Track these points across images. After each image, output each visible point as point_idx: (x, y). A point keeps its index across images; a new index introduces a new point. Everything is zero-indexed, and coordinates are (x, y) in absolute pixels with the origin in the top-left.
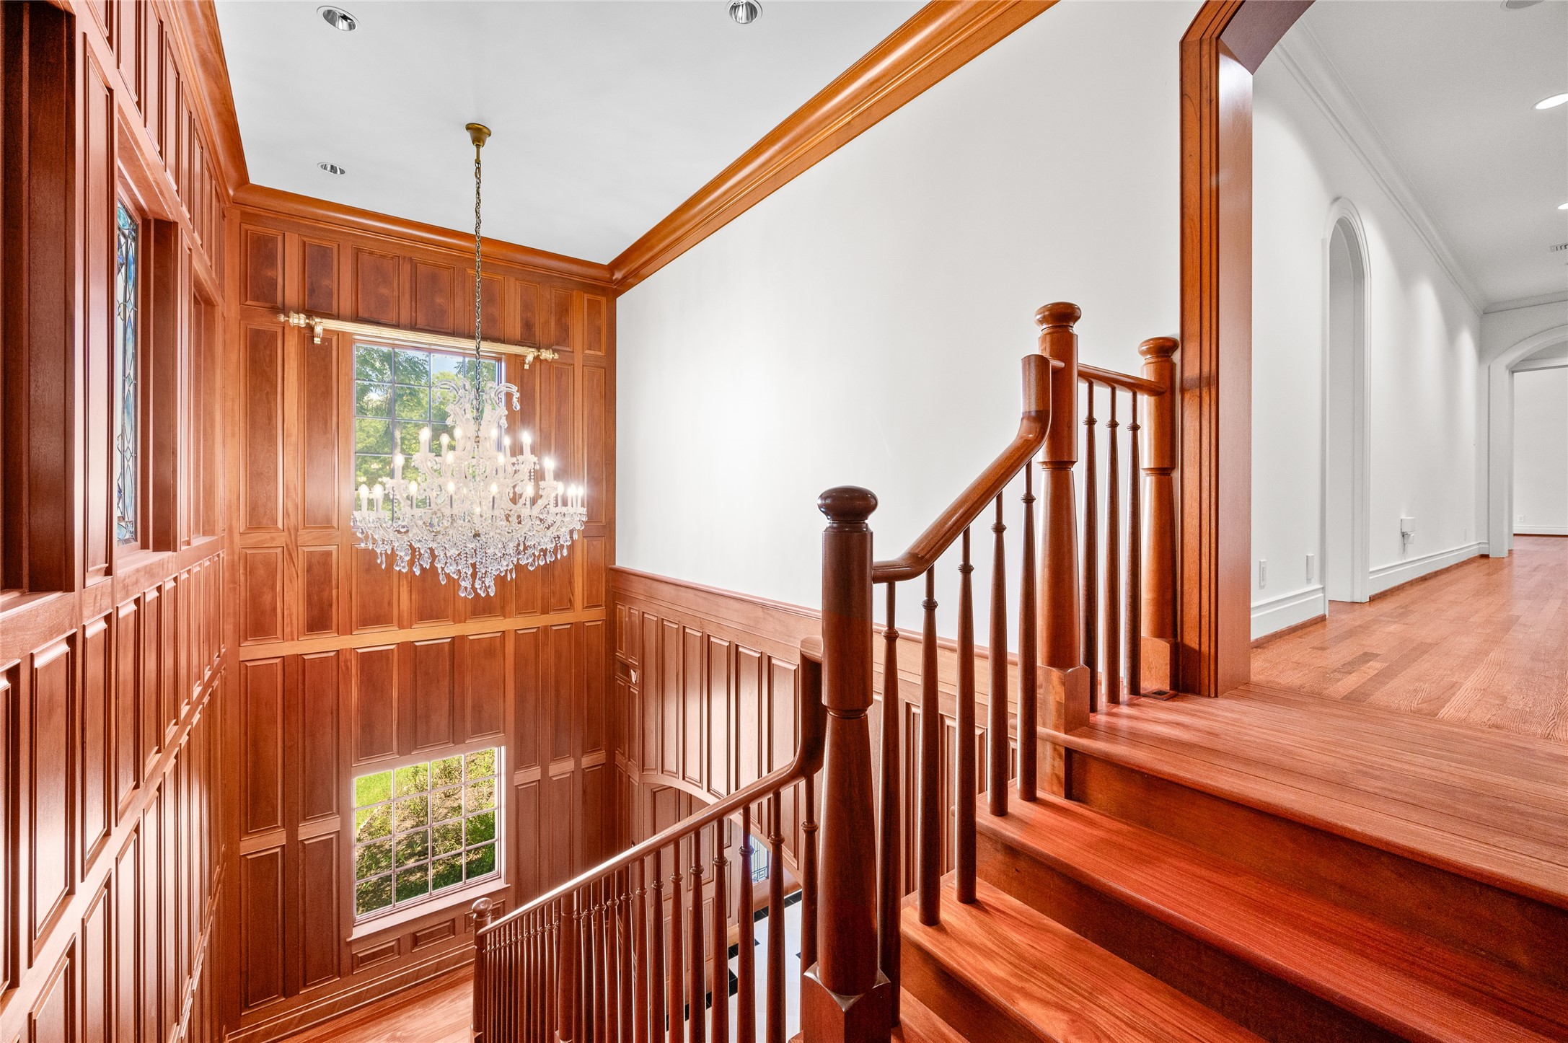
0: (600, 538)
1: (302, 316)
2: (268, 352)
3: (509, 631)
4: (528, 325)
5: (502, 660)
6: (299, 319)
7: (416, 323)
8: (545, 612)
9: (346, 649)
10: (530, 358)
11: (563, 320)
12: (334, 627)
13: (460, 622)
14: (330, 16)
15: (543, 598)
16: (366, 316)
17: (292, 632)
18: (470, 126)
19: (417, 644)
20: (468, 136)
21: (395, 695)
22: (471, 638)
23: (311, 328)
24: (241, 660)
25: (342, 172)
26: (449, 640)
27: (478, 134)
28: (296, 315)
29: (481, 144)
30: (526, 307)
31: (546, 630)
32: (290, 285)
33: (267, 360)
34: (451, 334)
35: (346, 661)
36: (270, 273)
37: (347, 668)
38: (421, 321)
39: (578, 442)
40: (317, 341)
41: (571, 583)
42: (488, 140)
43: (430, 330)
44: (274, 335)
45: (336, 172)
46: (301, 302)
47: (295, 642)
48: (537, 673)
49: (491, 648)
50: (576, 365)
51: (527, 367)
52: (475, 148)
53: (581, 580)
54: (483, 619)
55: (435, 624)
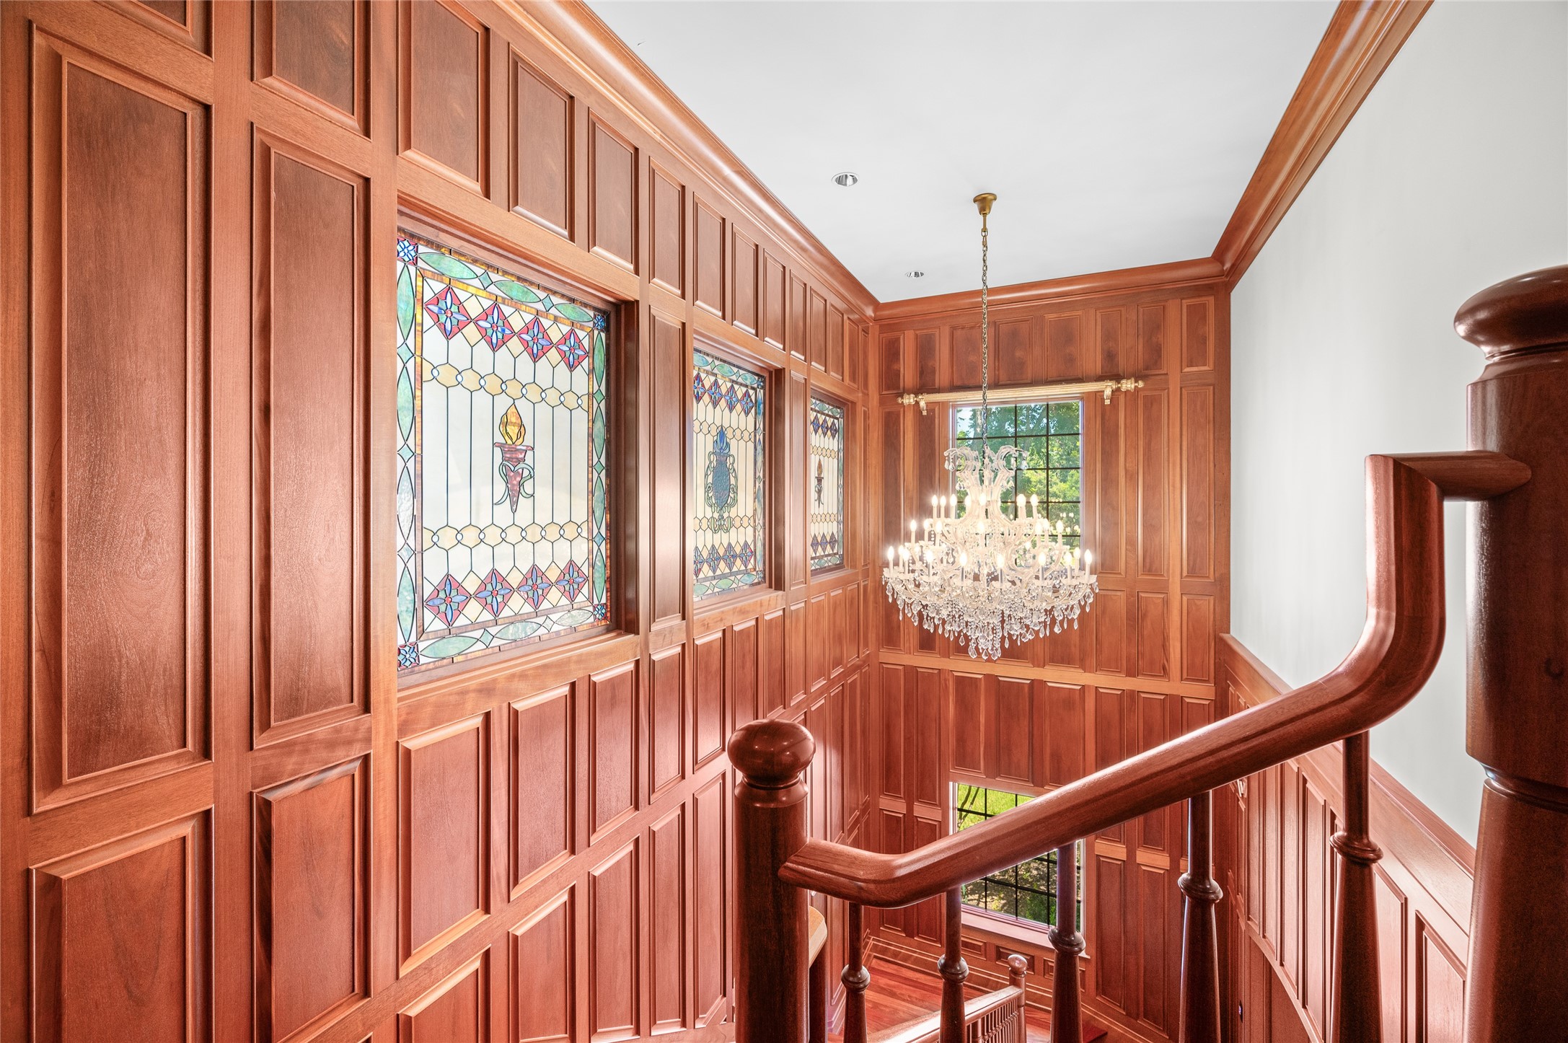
0: (1207, 598)
1: (912, 396)
2: (895, 428)
3: (1089, 686)
4: (1110, 356)
5: (1082, 715)
6: (910, 399)
7: (999, 379)
8: (1130, 674)
9: (946, 670)
10: (1108, 392)
11: (1154, 339)
12: (937, 649)
13: (1039, 666)
14: (841, 180)
15: (1128, 659)
16: (959, 383)
17: (910, 647)
18: (977, 198)
19: (1000, 678)
20: (976, 207)
21: (982, 720)
22: (1049, 684)
23: (917, 403)
24: (880, 661)
25: (922, 274)
26: (1028, 682)
27: (984, 203)
28: (907, 396)
29: (987, 211)
30: (1109, 336)
31: (1133, 695)
32: (908, 374)
33: (895, 434)
34: (1030, 383)
35: (945, 680)
36: (895, 367)
37: (946, 684)
38: (1003, 379)
39: (1174, 480)
40: (925, 413)
41: (1165, 647)
42: (994, 204)
43: (1013, 384)
44: (898, 415)
45: (918, 276)
46: (915, 383)
47: (911, 656)
48: (1121, 739)
49: (1071, 700)
50: (1171, 389)
51: (1107, 402)
52: (982, 217)
53: (1178, 645)
54: (1062, 668)
55: (1016, 664)
